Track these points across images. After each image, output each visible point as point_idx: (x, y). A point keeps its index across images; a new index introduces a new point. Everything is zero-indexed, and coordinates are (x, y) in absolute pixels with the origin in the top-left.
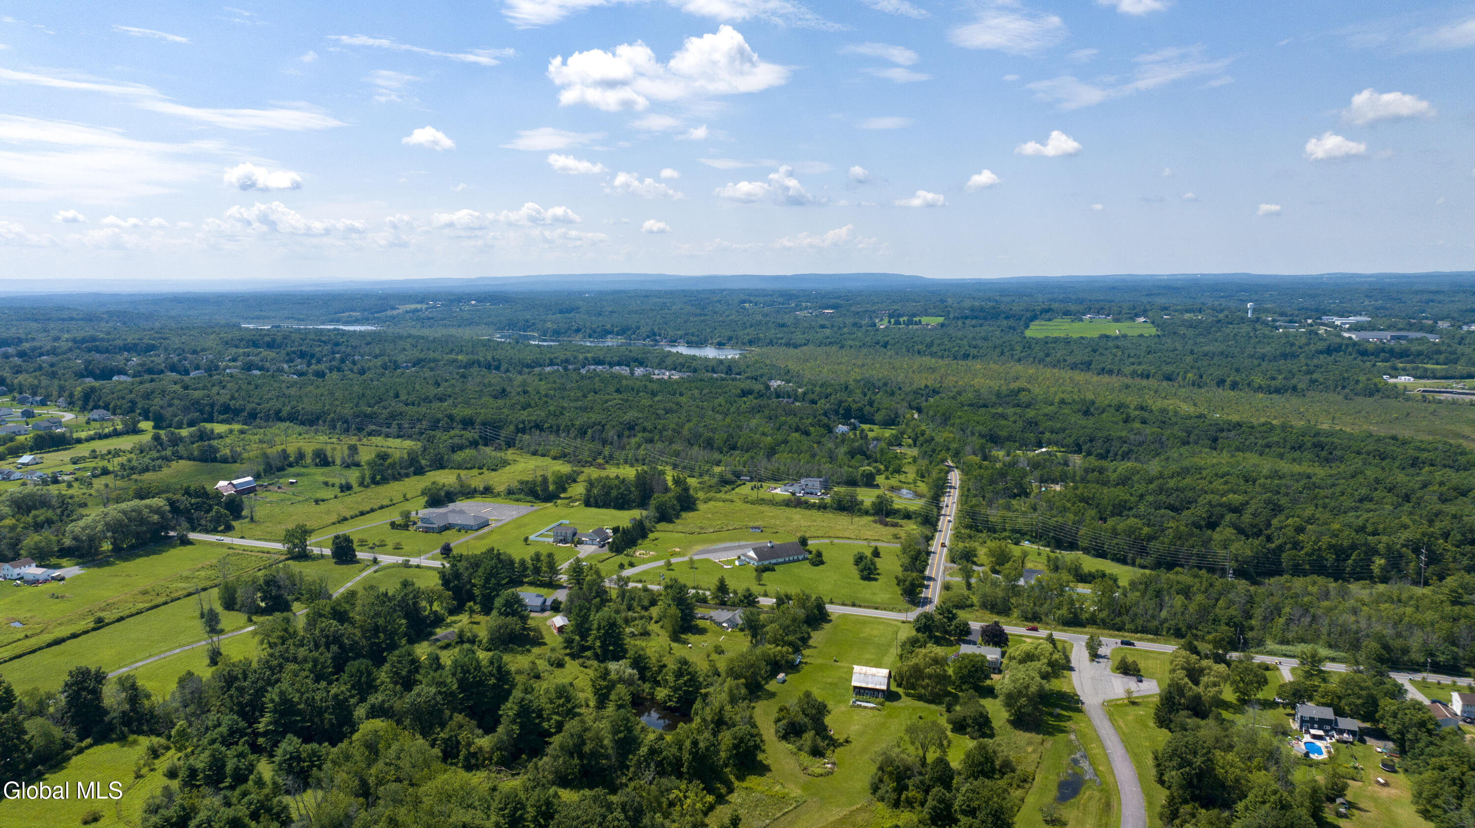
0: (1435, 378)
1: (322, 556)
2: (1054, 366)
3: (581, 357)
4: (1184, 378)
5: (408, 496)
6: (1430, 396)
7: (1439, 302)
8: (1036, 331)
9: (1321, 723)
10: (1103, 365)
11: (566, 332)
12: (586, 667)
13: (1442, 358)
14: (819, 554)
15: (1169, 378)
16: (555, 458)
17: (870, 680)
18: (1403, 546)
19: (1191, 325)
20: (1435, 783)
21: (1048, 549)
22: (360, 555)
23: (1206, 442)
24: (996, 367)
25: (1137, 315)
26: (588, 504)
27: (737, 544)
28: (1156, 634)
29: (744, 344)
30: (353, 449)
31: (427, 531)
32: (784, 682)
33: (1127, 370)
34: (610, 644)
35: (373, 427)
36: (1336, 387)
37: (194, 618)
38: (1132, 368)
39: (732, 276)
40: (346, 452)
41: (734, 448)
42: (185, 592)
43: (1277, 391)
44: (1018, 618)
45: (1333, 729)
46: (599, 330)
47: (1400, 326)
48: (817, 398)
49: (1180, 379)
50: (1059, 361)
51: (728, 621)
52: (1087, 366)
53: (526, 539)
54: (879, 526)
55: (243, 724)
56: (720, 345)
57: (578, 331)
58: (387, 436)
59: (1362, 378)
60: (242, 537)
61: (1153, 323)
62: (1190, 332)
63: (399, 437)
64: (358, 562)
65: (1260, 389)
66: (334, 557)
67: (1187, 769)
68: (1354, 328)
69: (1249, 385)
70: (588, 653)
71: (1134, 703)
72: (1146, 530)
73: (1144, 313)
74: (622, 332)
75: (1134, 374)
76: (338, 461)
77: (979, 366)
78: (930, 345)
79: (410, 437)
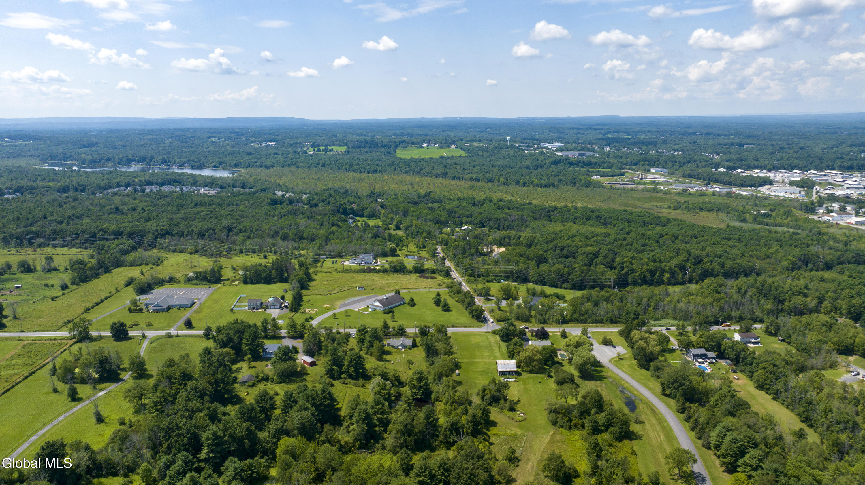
0: (608, 176)
1: (101, 338)
2: (426, 176)
3: (136, 180)
4: (499, 182)
5: (118, 289)
6: (613, 186)
7: (582, 134)
8: (401, 153)
9: (702, 356)
10: (454, 175)
11: (100, 161)
12: (346, 384)
13: (605, 165)
14: (412, 300)
15: (490, 181)
16: (191, 253)
17: (507, 366)
18: (675, 267)
19: (484, 150)
20: (764, 375)
21: (516, 284)
22: (131, 333)
23: (546, 218)
24: (396, 177)
25: (451, 144)
26: (245, 282)
27: (360, 298)
28: (602, 323)
29: (231, 166)
30: (49, 259)
31: (157, 311)
32: (459, 375)
33: (468, 176)
34: (360, 369)
35: (41, 241)
36: (571, 183)
37: (48, 393)
38: (470, 175)
39: (186, 119)
40: (44, 261)
41: (301, 238)
42: (22, 378)
43: (546, 186)
44: (536, 323)
45: (706, 358)
46: (124, 159)
47: (579, 148)
48: (318, 202)
49: (496, 181)
50: (428, 173)
51: (401, 345)
52: (445, 175)
53: (232, 310)
54: (422, 279)
55: (191, 457)
56: (215, 168)
57: (109, 160)
58: (54, 246)
59: (582, 178)
60: (22, 331)
61: (461, 148)
62: (485, 154)
63: (64, 246)
64: (130, 338)
65: (537, 185)
66: (113, 337)
67: (684, 387)
68: (559, 150)
69: (532, 183)
70: (343, 376)
71: (621, 359)
72: (566, 270)
73: (454, 143)
74: (142, 160)
75: (471, 179)
76: (38, 268)
77: (386, 177)
78: (351, 166)
79: (73, 246)
